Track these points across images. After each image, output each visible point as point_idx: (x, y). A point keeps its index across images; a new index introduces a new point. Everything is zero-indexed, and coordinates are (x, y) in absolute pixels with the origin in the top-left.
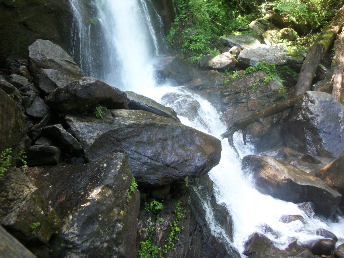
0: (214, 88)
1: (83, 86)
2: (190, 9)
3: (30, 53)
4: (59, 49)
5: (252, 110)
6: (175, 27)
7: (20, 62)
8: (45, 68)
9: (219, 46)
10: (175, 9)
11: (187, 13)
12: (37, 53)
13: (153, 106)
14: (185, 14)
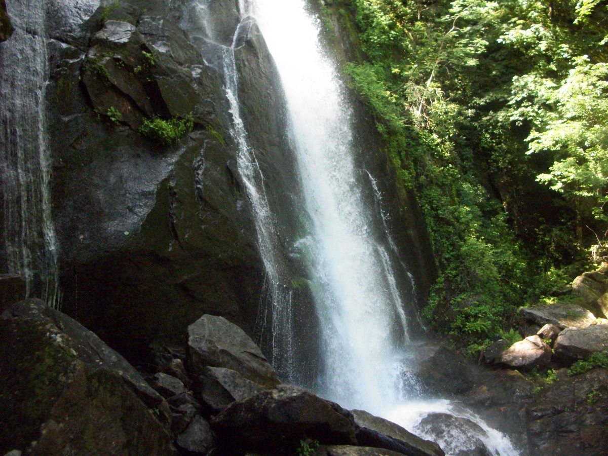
0: (513, 403)
1: (280, 401)
2: (464, 259)
3: (191, 338)
4: (239, 333)
5: (591, 446)
6: (438, 292)
7: (171, 351)
8: (213, 366)
9: (518, 324)
10: (437, 260)
11: (458, 267)
12: (201, 339)
13: (402, 439)
14: (454, 269)
